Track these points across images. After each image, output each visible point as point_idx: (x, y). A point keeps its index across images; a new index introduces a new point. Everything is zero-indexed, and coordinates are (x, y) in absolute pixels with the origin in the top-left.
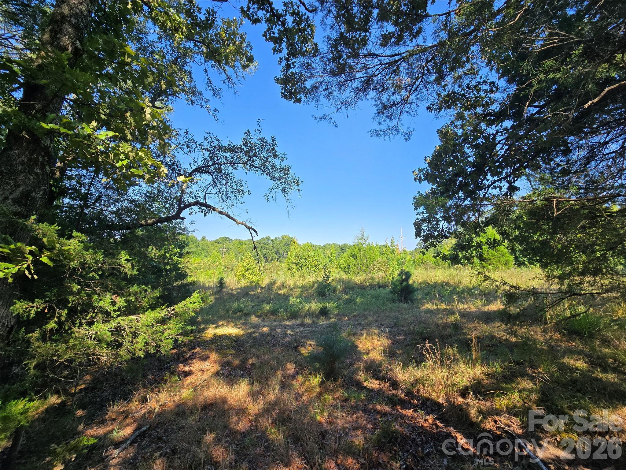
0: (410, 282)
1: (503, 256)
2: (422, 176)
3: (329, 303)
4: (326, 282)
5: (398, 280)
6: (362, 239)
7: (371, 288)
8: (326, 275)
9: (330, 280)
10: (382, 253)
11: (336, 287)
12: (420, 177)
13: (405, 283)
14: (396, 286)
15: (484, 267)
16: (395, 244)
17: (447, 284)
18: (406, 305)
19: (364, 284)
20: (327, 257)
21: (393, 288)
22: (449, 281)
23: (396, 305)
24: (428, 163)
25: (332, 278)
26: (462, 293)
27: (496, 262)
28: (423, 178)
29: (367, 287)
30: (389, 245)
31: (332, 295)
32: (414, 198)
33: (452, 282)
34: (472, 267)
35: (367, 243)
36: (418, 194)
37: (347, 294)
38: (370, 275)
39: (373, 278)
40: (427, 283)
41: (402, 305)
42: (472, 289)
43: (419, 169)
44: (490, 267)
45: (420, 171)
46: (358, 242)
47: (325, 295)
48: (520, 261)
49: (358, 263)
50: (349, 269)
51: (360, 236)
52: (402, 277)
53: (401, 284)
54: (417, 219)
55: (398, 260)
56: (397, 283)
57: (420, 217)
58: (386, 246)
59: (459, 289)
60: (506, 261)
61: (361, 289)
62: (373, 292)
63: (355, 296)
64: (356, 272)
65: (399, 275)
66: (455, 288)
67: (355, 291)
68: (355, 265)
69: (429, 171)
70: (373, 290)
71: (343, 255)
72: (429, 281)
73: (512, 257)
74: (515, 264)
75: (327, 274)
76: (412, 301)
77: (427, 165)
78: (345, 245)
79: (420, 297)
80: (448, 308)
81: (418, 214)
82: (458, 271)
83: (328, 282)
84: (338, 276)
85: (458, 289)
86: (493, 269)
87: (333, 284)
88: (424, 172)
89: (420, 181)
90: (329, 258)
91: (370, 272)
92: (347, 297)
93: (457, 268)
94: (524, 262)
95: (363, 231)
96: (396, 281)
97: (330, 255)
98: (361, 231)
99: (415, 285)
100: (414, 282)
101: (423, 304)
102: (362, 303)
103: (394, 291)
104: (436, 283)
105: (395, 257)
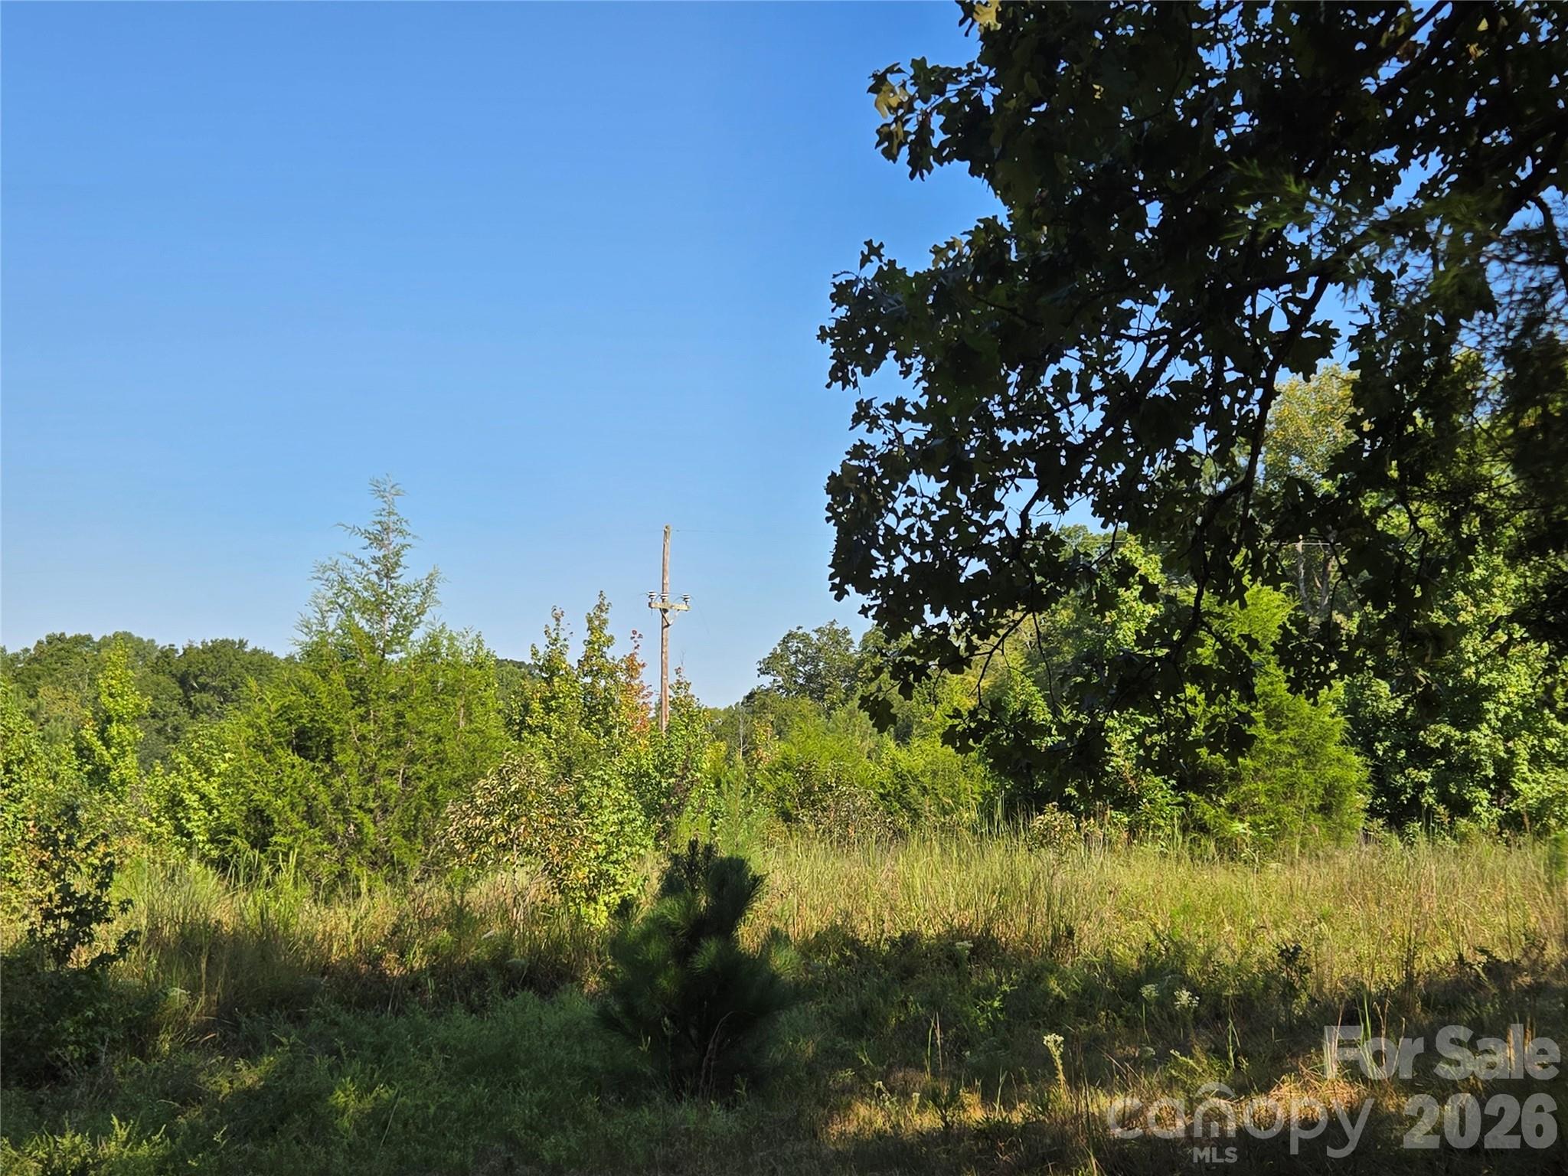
0: (749, 935)
1: (1310, 753)
2: (937, 121)
3: (99, 1132)
4: (62, 955)
5: (658, 926)
6: (377, 607)
7: (445, 997)
8: (67, 895)
9: (106, 936)
10: (519, 727)
11: (151, 1000)
12: (924, 128)
13: (711, 948)
14: (645, 972)
15: (1203, 829)
16: (615, 653)
17: (985, 948)
18: (720, 1119)
19: (393, 968)
20: (67, 749)
21: (621, 991)
22: (998, 930)
23: (646, 1116)
24: (987, 35)
25: (119, 926)
26: (1081, 1012)
27: (1270, 794)
28: (938, 138)
29: (413, 983)
30: (573, 656)
31: (118, 1066)
32: (841, 294)
33: (1011, 931)
34: (1132, 830)
35: (418, 635)
36: (870, 271)
37: (251, 1051)
38: (435, 894)
39: (459, 918)
40: (853, 943)
41: (687, 1114)
42: (1138, 981)
43: (919, 65)
44: (1238, 827)
45: (930, 80)
46: (349, 629)
47: (52, 1074)
48: (1394, 793)
49: (338, 801)
50: (260, 842)
51: (361, 577)
52: (691, 904)
53: (684, 953)
54: (858, 451)
55: (638, 780)
56: (655, 950)
57: (878, 440)
58: (550, 669)
59: (1063, 979)
60: (1330, 790)
61: (364, 1003)
62: (462, 1025)
63: (322, 1062)
64: (326, 869)
65: (671, 886)
66: (1035, 977)
67: (316, 1024)
68: (311, 816)
69: (988, 96)
70: (459, 1012)
71: (200, 732)
72: (864, 931)
73: (1354, 768)
74: (1373, 812)
75: (81, 885)
76: (758, 1083)
77: (974, 48)
78: (219, 650)
79: (808, 1049)
80: (1017, 1118)
81: (863, 413)
82: (1049, 855)
83: (82, 957)
84: (171, 904)
85: (1053, 984)
86: (1258, 844)
87: (128, 972)
88: (951, 89)
89: (918, 165)
90: (83, 752)
91: (433, 868)
92: (250, 1077)
93: (1045, 839)
94: (1415, 800)
95: (396, 540)
96: (646, 937)
97: (89, 734)
98: (377, 540)
99: (783, 961)
100: (776, 938)
101: (837, 1103)
102: (377, 1120)
103: (630, 1010)
104: (909, 941)
105: (614, 751)
